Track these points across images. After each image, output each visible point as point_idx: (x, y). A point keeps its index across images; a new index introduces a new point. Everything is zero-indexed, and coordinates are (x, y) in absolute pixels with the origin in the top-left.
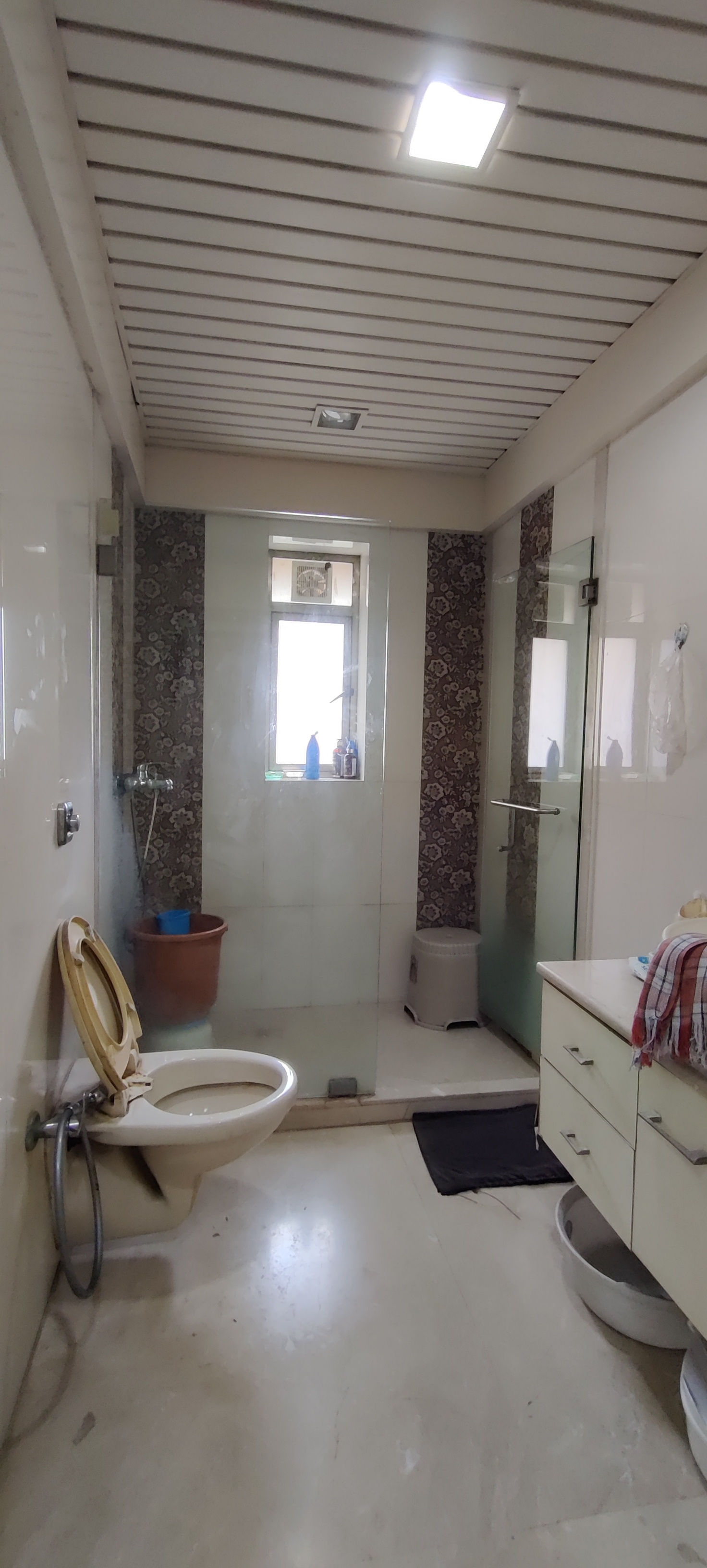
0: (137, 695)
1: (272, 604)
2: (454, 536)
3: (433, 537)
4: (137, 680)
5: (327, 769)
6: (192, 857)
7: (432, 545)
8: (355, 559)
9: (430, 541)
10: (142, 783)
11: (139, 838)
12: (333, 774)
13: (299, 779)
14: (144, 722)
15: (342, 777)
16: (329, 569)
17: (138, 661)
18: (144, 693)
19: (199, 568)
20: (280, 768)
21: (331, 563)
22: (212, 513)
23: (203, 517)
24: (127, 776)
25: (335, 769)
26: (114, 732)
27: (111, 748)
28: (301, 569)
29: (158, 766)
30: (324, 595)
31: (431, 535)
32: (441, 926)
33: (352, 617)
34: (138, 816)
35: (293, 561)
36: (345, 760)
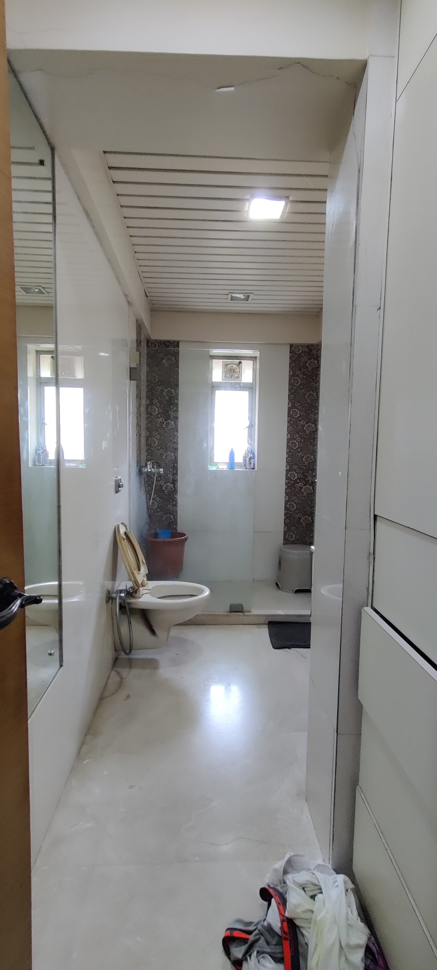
0: (147, 429)
1: (212, 383)
2: (303, 346)
3: (292, 347)
4: (147, 422)
5: (239, 464)
6: (173, 506)
7: (292, 351)
8: (254, 358)
9: (290, 349)
10: (149, 470)
11: (149, 497)
12: (242, 467)
13: (225, 469)
14: (151, 442)
15: (246, 468)
16: (240, 364)
17: (148, 413)
18: (150, 428)
19: (177, 367)
20: (216, 464)
21: (242, 361)
22: (181, 341)
23: (178, 343)
24: (143, 467)
25: (243, 464)
26: (137, 447)
27: (136, 454)
28: (227, 365)
29: (157, 463)
30: (238, 377)
31: (291, 346)
32: (296, 544)
33: (252, 388)
34: (148, 487)
35: (223, 361)
36: (248, 460)
